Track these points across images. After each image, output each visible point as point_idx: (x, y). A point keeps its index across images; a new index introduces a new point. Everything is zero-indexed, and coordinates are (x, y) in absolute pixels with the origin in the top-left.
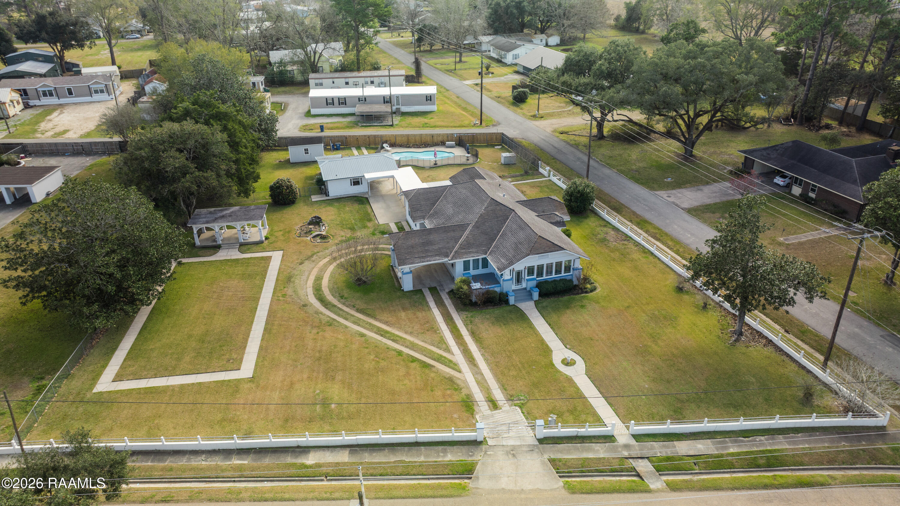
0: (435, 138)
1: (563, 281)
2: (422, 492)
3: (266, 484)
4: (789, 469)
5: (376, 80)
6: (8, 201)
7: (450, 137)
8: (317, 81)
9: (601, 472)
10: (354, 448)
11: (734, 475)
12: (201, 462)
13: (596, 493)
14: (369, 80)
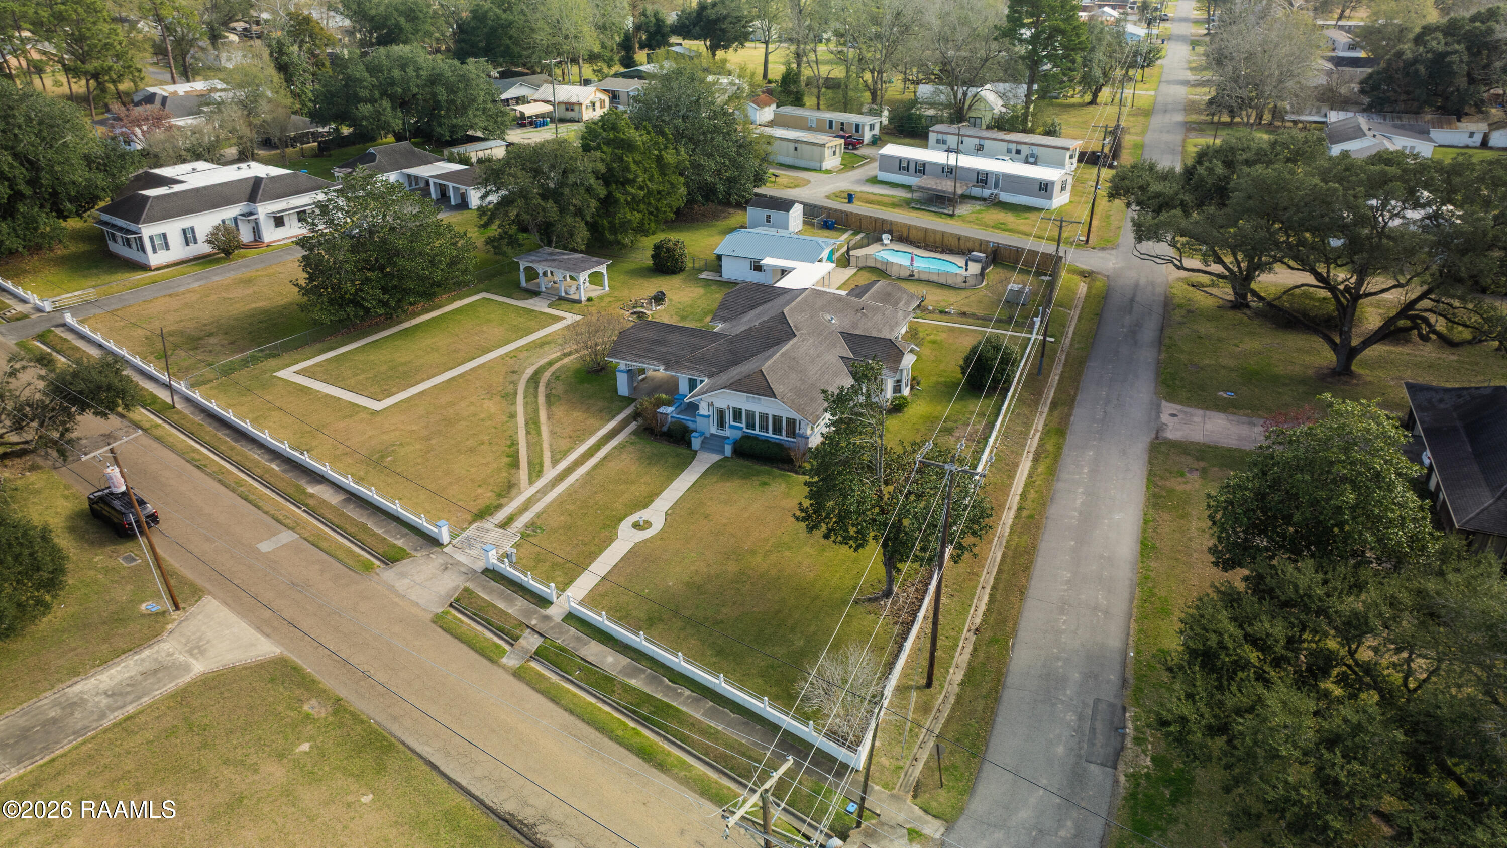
0: (962, 242)
1: (779, 445)
2: (341, 554)
3: (268, 492)
4: (664, 737)
5: (1025, 150)
6: (453, 203)
7: (982, 245)
8: (940, 136)
9: (488, 624)
10: (353, 498)
11: (600, 705)
12: (255, 455)
13: (451, 634)
14: (1013, 147)
